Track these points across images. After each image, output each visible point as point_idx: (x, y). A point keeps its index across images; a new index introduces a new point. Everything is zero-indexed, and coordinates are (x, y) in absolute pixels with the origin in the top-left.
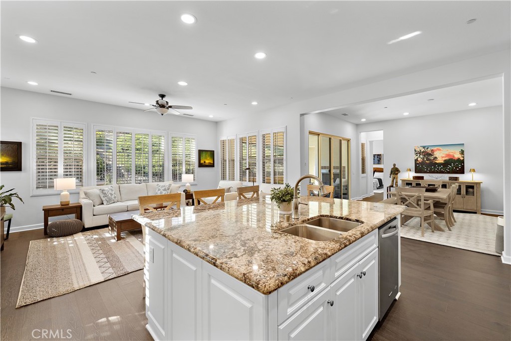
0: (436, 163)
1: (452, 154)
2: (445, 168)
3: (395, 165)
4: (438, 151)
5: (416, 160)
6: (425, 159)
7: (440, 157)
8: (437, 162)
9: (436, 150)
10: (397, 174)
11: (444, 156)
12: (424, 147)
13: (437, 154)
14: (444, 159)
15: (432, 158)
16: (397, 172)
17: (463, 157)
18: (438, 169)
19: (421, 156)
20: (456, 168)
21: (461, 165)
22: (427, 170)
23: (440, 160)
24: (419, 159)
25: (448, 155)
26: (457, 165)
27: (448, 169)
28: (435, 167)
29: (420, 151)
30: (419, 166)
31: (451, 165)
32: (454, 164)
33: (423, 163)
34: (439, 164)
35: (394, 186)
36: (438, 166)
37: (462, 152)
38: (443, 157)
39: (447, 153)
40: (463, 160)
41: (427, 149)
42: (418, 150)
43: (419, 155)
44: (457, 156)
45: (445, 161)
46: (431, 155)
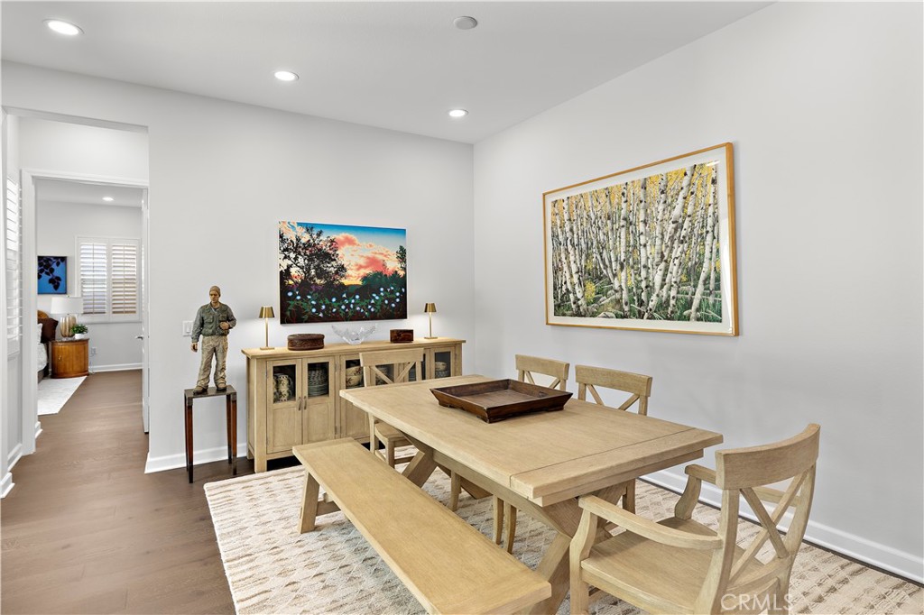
0: (342, 285)
1: (380, 257)
2: (364, 304)
3: (216, 293)
4: (347, 246)
5: (285, 275)
6: (313, 272)
7: (354, 265)
8: (346, 282)
9: (343, 243)
10: (224, 334)
11: (362, 262)
12: (309, 228)
13: (346, 256)
14: (364, 272)
15: (331, 268)
16: (226, 324)
17: (405, 269)
18: (348, 306)
19: (301, 261)
20: (391, 301)
21: (401, 292)
22: (319, 310)
23: (353, 278)
24: (294, 271)
25: (372, 261)
26: (392, 292)
27: (373, 305)
28: (340, 299)
29: (298, 239)
30: (295, 296)
31: (378, 293)
32: (385, 290)
33: (305, 286)
34: (351, 291)
35: (212, 384)
36: (348, 298)
37: (402, 255)
38: (360, 267)
39: (370, 255)
40: (405, 276)
41: (319, 235)
42: (290, 236)
43: (292, 255)
44: (393, 265)
45: (365, 278)
46: (327, 257)
